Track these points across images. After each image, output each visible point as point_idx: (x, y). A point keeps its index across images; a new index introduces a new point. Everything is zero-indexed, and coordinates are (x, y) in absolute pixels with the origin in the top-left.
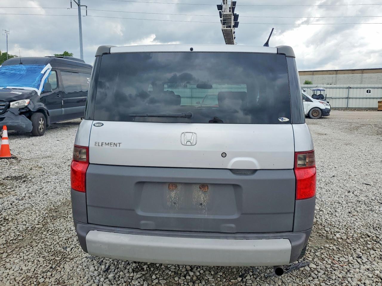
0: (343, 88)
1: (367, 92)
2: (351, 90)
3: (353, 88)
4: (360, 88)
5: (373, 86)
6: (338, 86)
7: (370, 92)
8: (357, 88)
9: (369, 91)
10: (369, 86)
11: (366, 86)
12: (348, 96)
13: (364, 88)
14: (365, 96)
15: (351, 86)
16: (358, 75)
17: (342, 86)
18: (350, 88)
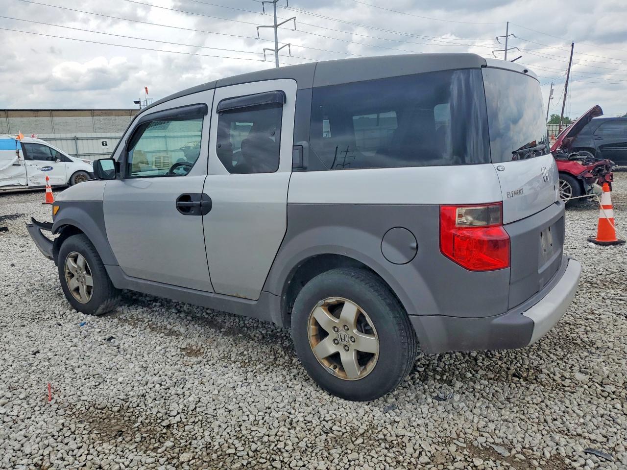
0: (66, 139)
1: (103, 145)
2: (79, 142)
3: (82, 139)
4: (92, 139)
5: (109, 135)
6: (57, 136)
7: (106, 145)
8: (87, 139)
9: (104, 143)
10: (104, 135)
11: (99, 135)
12: (77, 152)
13: (97, 139)
14: (101, 152)
15: (79, 135)
16: (46, 119)
17: (63, 136)
18: (77, 139)
